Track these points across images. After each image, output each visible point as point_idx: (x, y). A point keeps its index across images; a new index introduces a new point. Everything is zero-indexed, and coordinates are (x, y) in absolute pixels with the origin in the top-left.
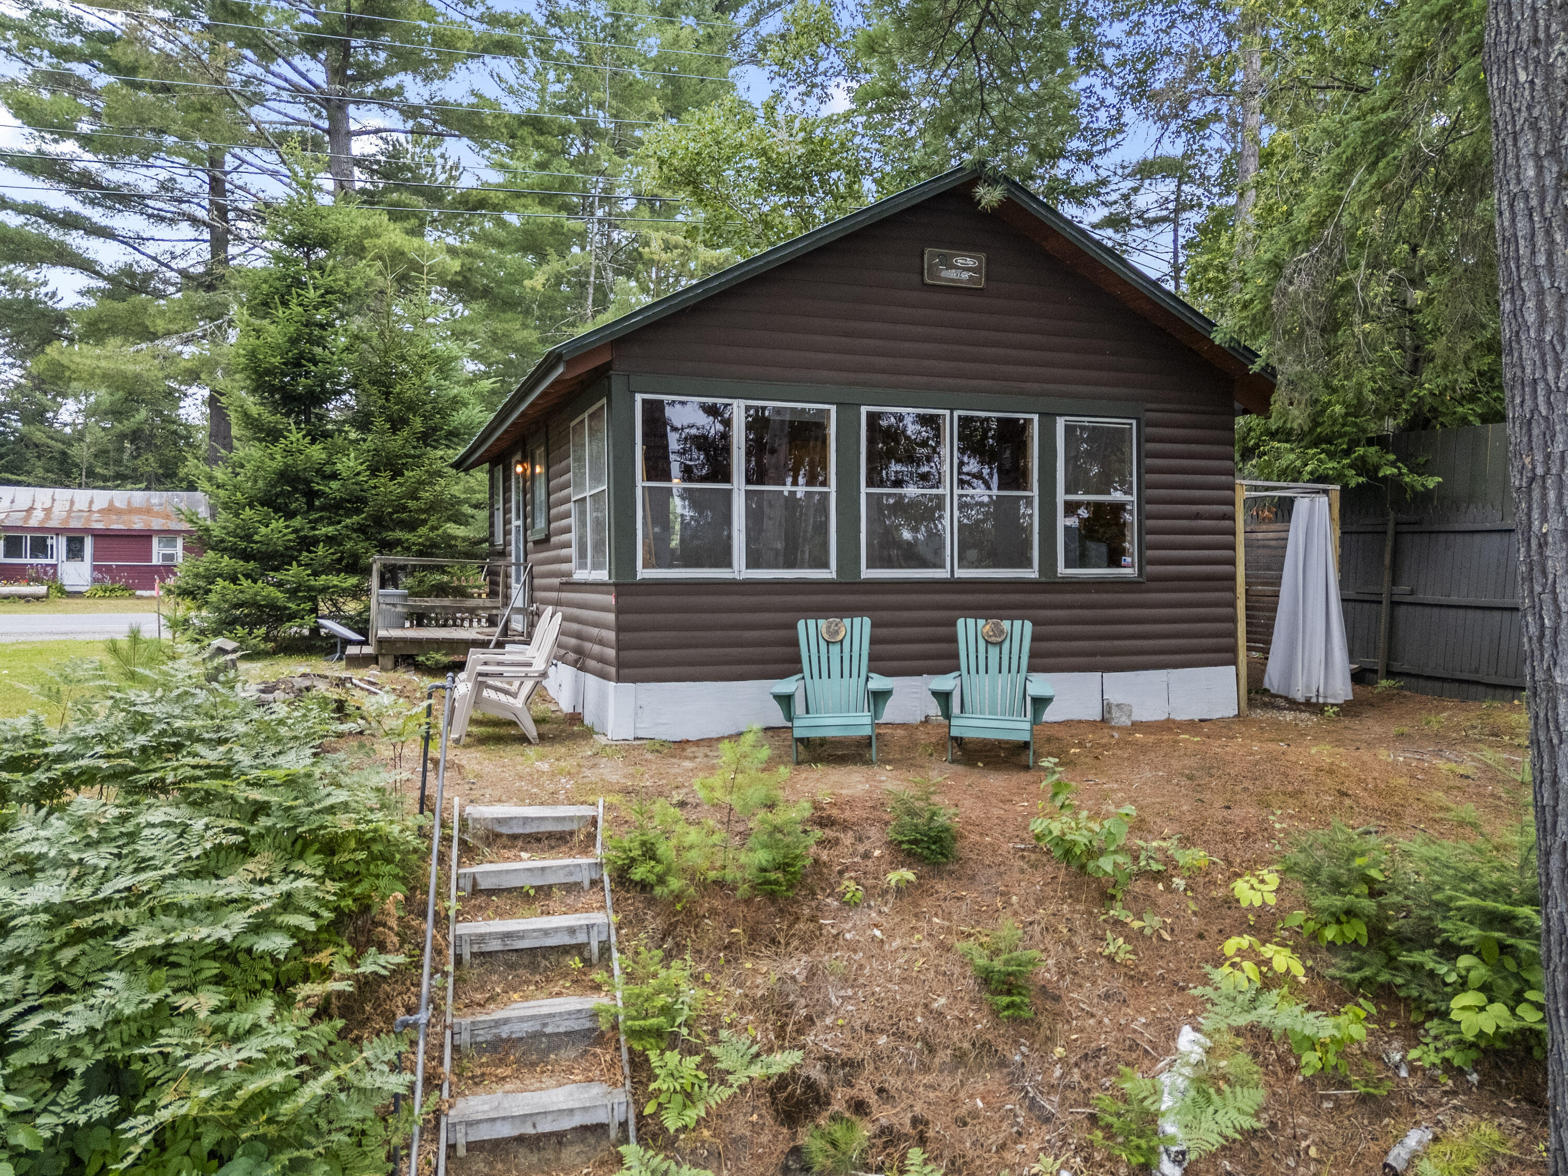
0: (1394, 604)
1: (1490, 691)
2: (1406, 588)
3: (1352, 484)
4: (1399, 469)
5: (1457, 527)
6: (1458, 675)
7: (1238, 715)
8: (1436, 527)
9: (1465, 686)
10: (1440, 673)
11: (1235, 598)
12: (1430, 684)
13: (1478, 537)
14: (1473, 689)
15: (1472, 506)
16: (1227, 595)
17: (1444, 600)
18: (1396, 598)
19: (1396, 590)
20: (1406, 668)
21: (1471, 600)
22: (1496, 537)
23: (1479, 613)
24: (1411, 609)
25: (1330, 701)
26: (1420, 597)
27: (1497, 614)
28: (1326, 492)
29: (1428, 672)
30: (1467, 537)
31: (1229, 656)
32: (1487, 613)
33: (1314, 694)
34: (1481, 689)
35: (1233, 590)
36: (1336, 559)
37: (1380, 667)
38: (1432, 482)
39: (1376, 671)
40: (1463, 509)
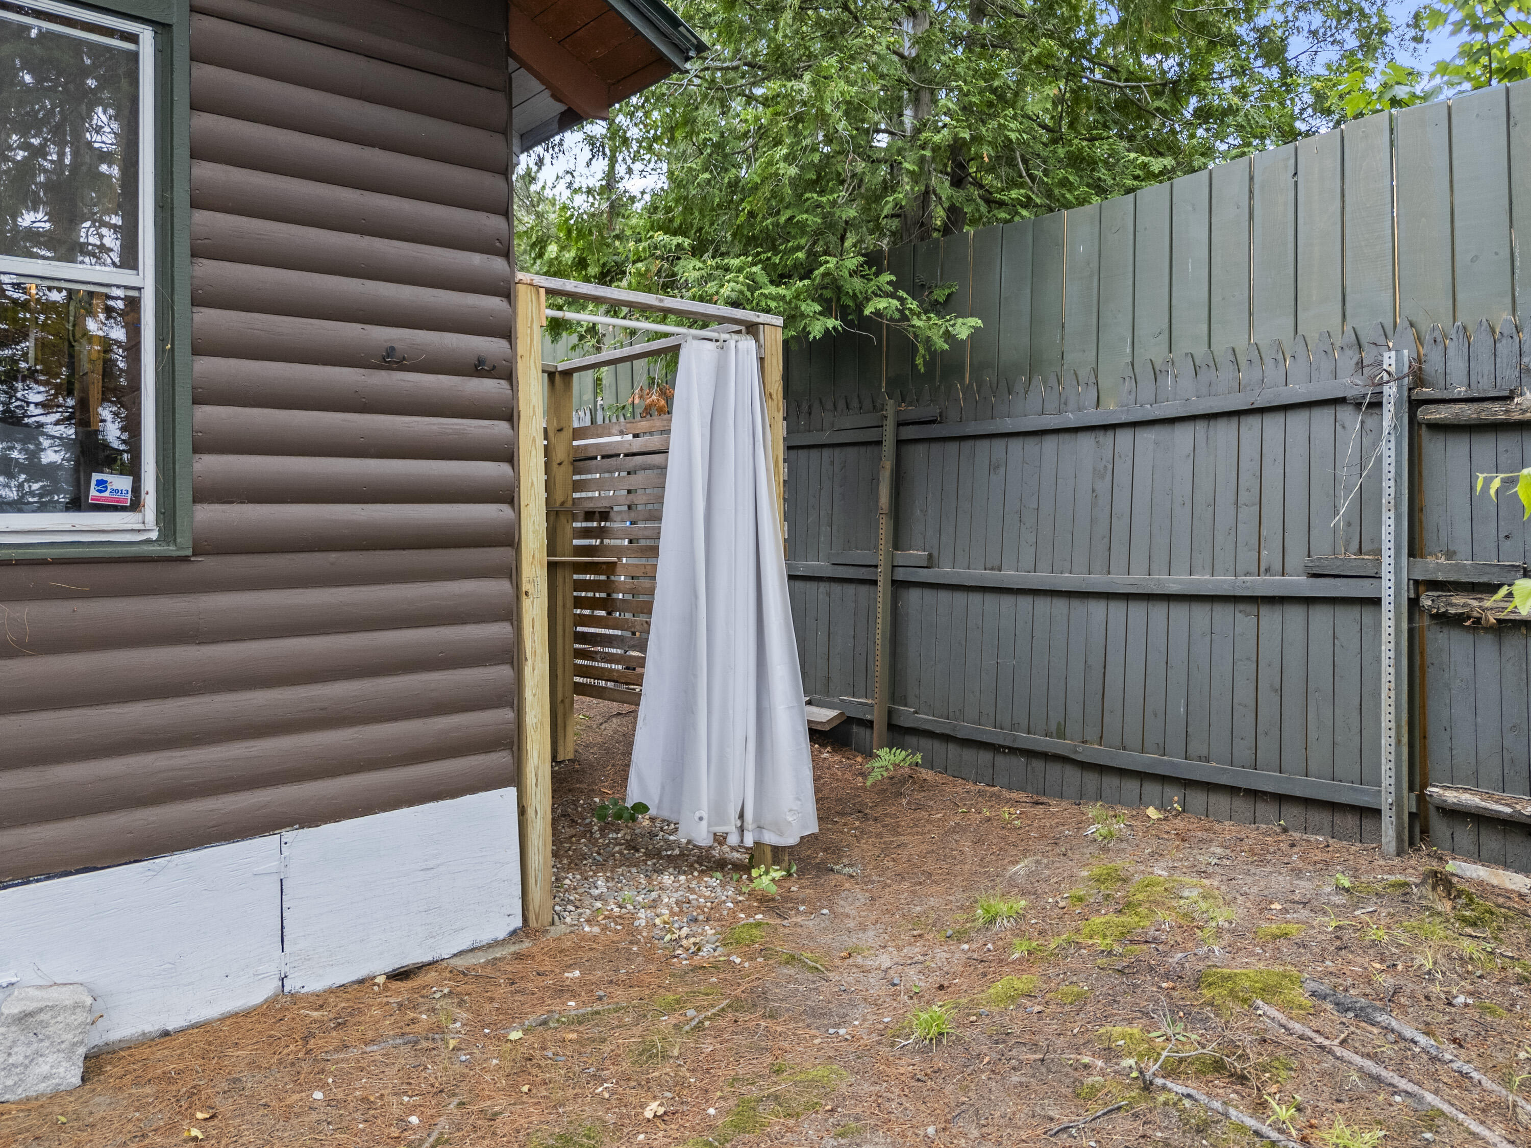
0: (899, 585)
1: (1091, 780)
2: (917, 554)
3: (817, 330)
4: (902, 300)
5: (1009, 425)
6: (1024, 739)
7: (525, 930)
8: (972, 428)
9: (1038, 765)
10: (987, 732)
11: (518, 594)
12: (969, 754)
13: (1050, 444)
14: (1055, 771)
15: (1037, 379)
16: (498, 587)
17: (990, 577)
18: (901, 575)
19: (901, 557)
20: (925, 720)
21: (1042, 578)
22: (1086, 442)
23: (1060, 605)
24: (928, 594)
25: (770, 838)
26: (946, 572)
27: (1097, 608)
28: (752, 329)
29: (965, 728)
30: (1031, 445)
31: (500, 759)
32: (1076, 603)
33: (730, 828)
34: (1072, 774)
35: (512, 573)
36: (777, 490)
37: (877, 716)
38: (964, 327)
39: (869, 724)
40: (1019, 388)
